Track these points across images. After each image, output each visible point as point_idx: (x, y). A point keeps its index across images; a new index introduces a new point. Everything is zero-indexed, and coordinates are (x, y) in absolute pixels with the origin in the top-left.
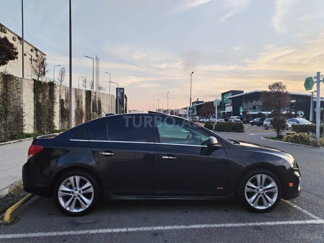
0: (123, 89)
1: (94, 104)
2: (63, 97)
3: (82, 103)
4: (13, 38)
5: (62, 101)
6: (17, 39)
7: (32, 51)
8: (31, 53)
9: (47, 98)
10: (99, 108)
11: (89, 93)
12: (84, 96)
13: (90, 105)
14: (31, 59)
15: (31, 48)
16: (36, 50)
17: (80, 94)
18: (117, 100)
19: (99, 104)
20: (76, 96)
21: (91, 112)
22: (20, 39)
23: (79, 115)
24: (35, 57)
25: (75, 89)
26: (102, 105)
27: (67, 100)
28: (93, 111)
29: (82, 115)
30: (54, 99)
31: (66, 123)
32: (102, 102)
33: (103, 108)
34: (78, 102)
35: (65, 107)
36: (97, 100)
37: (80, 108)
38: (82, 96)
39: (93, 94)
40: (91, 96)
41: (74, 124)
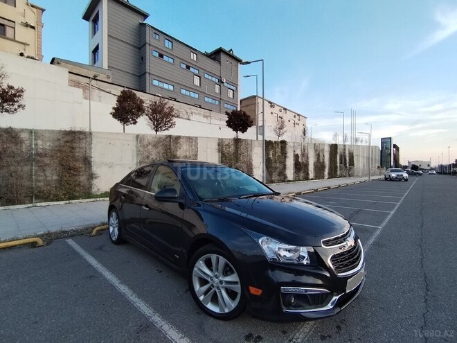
0: (391, 138)
1: (343, 157)
2: (299, 152)
3: (324, 156)
4: (280, 109)
5: (296, 156)
6: (283, 110)
7: (295, 117)
8: (294, 119)
9: (279, 154)
10: (350, 160)
11: (334, 148)
12: (327, 149)
14: (294, 124)
15: (294, 114)
16: (298, 115)
17: (321, 148)
18: (381, 151)
19: (350, 157)
20: (316, 150)
21: (338, 164)
22: (285, 109)
23: (319, 168)
24: (297, 121)
25: (315, 144)
26: (355, 157)
27: (303, 155)
28: (341, 163)
29: (323, 167)
30: (286, 154)
31: (302, 175)
32: (354, 154)
33: (358, 161)
34: (318, 155)
35: (300, 160)
36: (347, 152)
37: (321, 160)
38: (323, 150)
39: (342, 147)
40: (337, 149)
41: (311, 175)
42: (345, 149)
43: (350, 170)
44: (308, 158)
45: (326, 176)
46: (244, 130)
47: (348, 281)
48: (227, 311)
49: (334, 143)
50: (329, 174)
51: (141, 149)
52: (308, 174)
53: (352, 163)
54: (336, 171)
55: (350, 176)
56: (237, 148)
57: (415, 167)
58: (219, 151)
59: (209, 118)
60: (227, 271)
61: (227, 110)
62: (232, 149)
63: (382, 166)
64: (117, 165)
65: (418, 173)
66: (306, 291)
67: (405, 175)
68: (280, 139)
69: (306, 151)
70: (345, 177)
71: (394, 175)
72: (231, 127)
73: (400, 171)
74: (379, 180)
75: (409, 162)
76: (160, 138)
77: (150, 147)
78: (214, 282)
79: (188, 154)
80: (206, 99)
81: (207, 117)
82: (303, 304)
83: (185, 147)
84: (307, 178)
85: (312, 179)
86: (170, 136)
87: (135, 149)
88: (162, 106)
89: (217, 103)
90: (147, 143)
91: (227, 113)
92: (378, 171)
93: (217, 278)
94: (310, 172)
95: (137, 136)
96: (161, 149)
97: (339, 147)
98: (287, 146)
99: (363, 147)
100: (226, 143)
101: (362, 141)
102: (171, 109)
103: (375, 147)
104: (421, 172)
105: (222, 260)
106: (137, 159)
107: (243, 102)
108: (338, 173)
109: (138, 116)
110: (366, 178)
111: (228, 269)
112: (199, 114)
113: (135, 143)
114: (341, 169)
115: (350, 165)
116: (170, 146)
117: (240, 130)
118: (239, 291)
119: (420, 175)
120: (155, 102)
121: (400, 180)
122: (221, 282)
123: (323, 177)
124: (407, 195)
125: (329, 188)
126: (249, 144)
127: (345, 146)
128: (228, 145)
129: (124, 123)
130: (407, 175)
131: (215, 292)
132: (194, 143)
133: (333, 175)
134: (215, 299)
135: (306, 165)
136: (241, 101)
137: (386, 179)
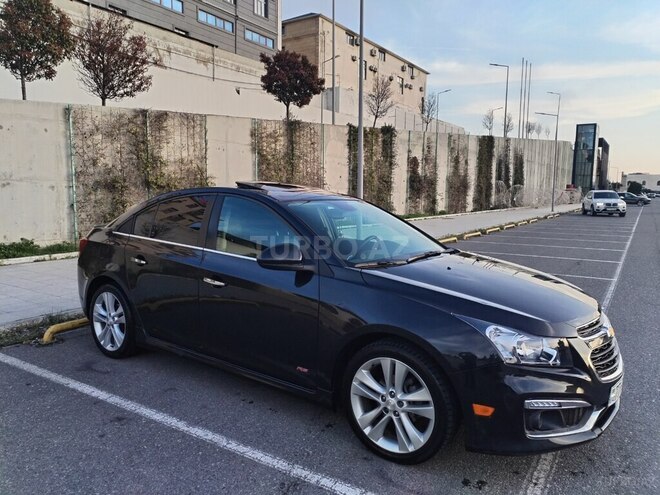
0: (595, 125)
1: (503, 164)
2: (418, 154)
3: (466, 162)
4: (371, 51)
5: (413, 163)
6: (378, 53)
7: (403, 69)
8: (401, 74)
9: (378, 157)
10: (516, 170)
11: (487, 143)
12: (473, 148)
13: (489, 166)
14: (402, 86)
15: (402, 64)
16: (412, 66)
17: (462, 144)
18: (576, 151)
19: (516, 164)
20: (452, 150)
21: (493, 181)
22: (383, 51)
23: (458, 187)
24: (408, 81)
25: (450, 136)
26: (525, 165)
27: (426, 159)
28: (499, 178)
29: (465, 186)
30: (392, 157)
31: (423, 203)
32: (525, 159)
33: (531, 172)
34: (456, 161)
35: (420, 171)
36: (511, 154)
37: (462, 172)
38: (466, 149)
39: (502, 143)
40: (492, 147)
41: (441, 205)
42: (507, 148)
43: (514, 194)
44: (435, 166)
45: (470, 207)
46: (303, 101)
47: (613, 388)
48: (411, 449)
49: (487, 133)
50: (475, 201)
51: (78, 141)
52: (434, 202)
53: (519, 179)
54: (488, 196)
55: (514, 205)
56: (291, 143)
57: (635, 187)
58: (254, 150)
59: (210, 65)
60: (410, 385)
61: (263, 51)
62: (281, 145)
63: (574, 184)
64: (21, 180)
65: (641, 200)
66: (560, 405)
67: (622, 204)
68: (380, 124)
69: (433, 151)
70: (505, 207)
71: (600, 204)
72: (274, 93)
73: (611, 196)
74: (570, 214)
75: (624, 176)
76: (121, 116)
77: (99, 137)
78: (388, 403)
79: (185, 154)
80: (202, 16)
81: (205, 62)
82: (551, 426)
83: (178, 138)
84: (432, 211)
85: (442, 213)
86: (144, 113)
87: (62, 141)
88: (115, 35)
89: (228, 27)
90: (91, 127)
91: (264, 59)
92: (567, 196)
93: (393, 397)
94: (438, 197)
95: (67, 110)
96: (122, 143)
97: (496, 143)
98: (396, 140)
99: (543, 143)
100: (270, 130)
101: (539, 131)
102: (138, 43)
103: (565, 143)
104: (644, 196)
105: (401, 367)
106: (69, 166)
107: (287, 27)
108: (493, 198)
109: (56, 58)
110: (546, 211)
111: (411, 381)
112: (187, 53)
113: (62, 127)
114: (498, 191)
115: (515, 183)
116: (145, 135)
117: (295, 99)
118: (432, 417)
119: (646, 203)
120: (99, 24)
121: (610, 214)
122: (400, 403)
123: (463, 208)
124: (631, 246)
125: (484, 232)
126: (316, 133)
127: (508, 140)
128: (273, 136)
129: (23, 75)
130: (624, 204)
131: (391, 420)
132: (198, 129)
133: (482, 204)
134: (390, 432)
135: (432, 183)
136: (284, 25)
137: (585, 212)
